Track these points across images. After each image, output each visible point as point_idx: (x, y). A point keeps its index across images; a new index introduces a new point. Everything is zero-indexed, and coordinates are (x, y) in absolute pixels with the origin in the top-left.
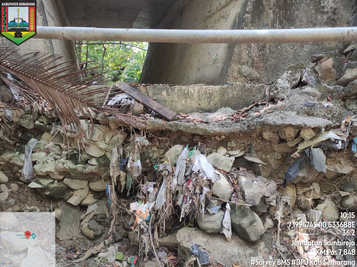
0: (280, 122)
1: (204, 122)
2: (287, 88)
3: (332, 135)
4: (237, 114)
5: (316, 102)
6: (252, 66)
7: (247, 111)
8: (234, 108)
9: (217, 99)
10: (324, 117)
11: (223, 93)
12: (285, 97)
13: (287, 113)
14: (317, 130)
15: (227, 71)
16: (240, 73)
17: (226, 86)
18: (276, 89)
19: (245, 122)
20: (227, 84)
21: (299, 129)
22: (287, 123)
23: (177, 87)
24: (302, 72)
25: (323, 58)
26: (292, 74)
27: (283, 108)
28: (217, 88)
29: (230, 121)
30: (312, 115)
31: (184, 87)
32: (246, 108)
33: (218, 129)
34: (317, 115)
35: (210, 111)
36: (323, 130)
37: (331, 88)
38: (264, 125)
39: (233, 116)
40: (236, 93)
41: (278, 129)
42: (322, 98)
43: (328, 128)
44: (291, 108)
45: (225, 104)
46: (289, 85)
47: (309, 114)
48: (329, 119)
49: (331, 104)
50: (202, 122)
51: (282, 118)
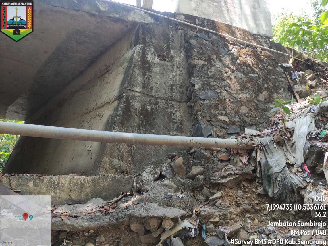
0: (144, 214)
1: (72, 216)
2: (151, 180)
3: (186, 224)
4: (107, 205)
5: (173, 194)
6: (122, 159)
7: (117, 202)
8: (105, 199)
9: (88, 190)
10: (180, 207)
11: (94, 184)
12: (149, 188)
13: (150, 204)
14: (175, 220)
15: (99, 163)
16: (111, 165)
17: (97, 177)
18: (142, 181)
19: (114, 214)
20: (99, 175)
21: (161, 219)
22: (151, 215)
23: (46, 178)
24: (161, 167)
25: (176, 156)
26: (154, 169)
27: (148, 200)
28: (89, 178)
29: (99, 214)
30: (171, 206)
31: (54, 178)
32: (116, 199)
33: (86, 224)
34: (175, 206)
35: (80, 202)
36: (180, 219)
37: (183, 181)
38: (131, 217)
39: (103, 207)
40: (107, 184)
41: (143, 221)
42: (177, 190)
43: (183, 218)
44: (154, 200)
45: (96, 195)
46: (152, 178)
47: (168, 205)
48: (183, 209)
49: (183, 196)
50: (70, 216)
51: (147, 210)
